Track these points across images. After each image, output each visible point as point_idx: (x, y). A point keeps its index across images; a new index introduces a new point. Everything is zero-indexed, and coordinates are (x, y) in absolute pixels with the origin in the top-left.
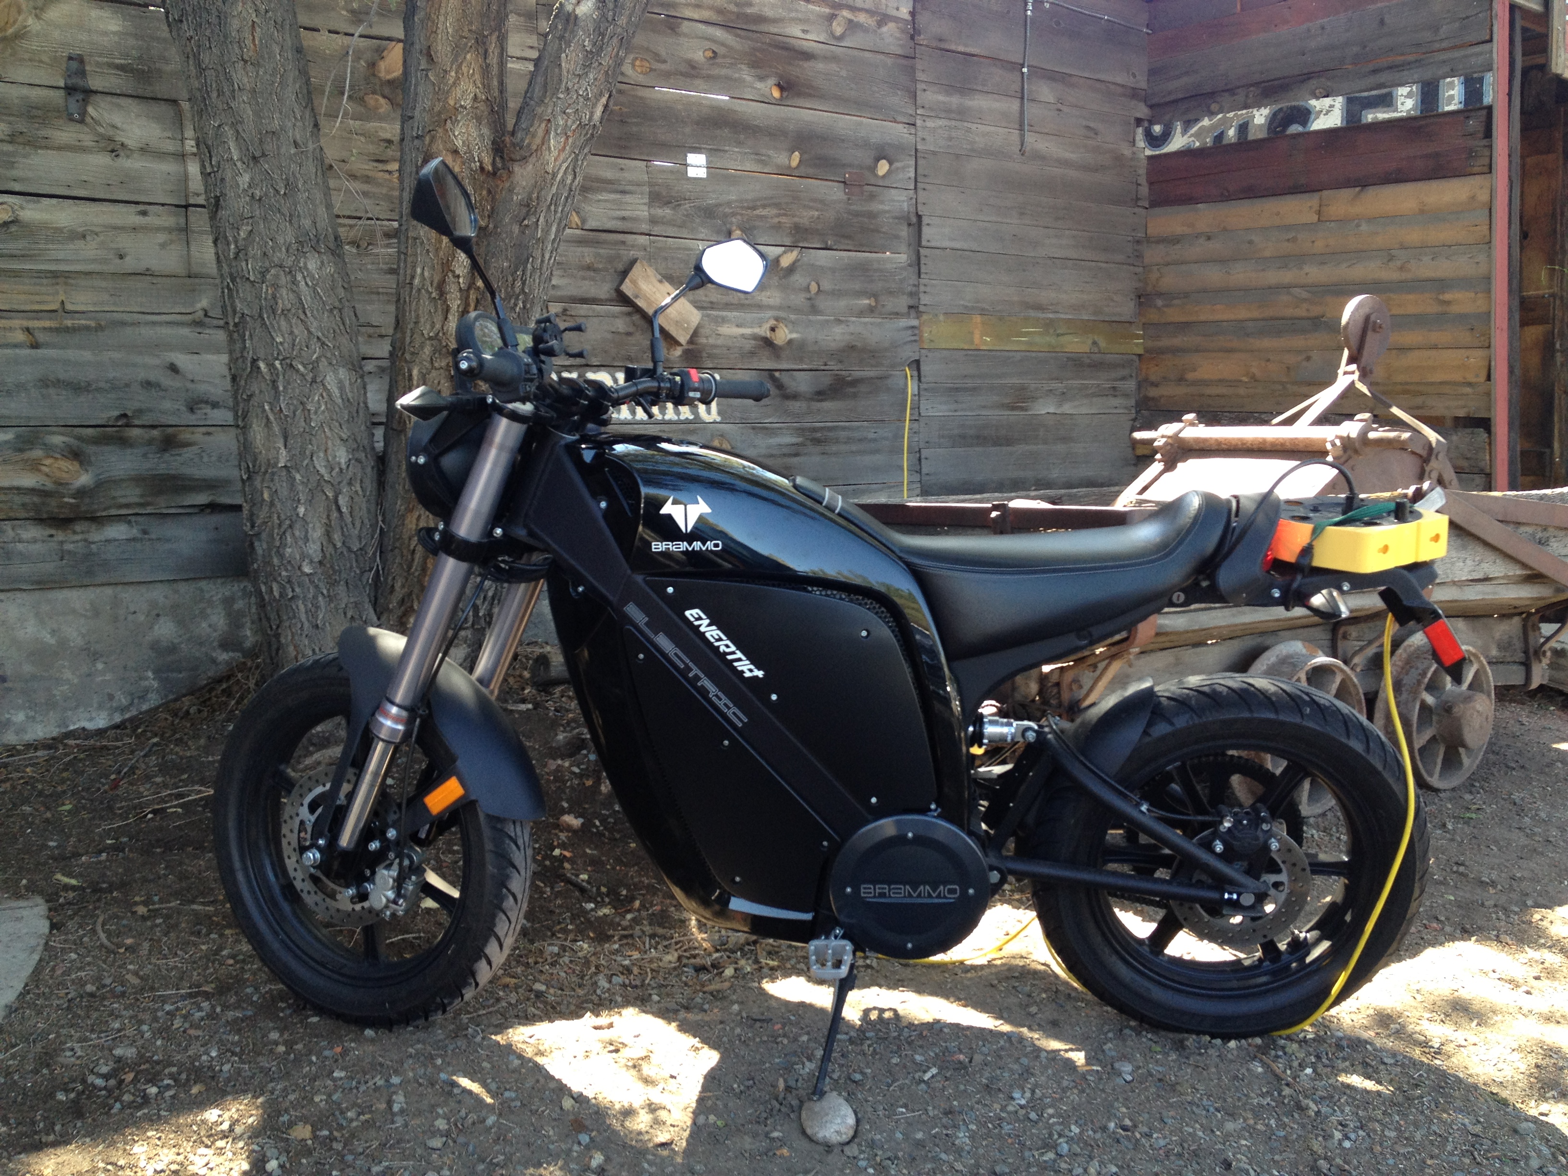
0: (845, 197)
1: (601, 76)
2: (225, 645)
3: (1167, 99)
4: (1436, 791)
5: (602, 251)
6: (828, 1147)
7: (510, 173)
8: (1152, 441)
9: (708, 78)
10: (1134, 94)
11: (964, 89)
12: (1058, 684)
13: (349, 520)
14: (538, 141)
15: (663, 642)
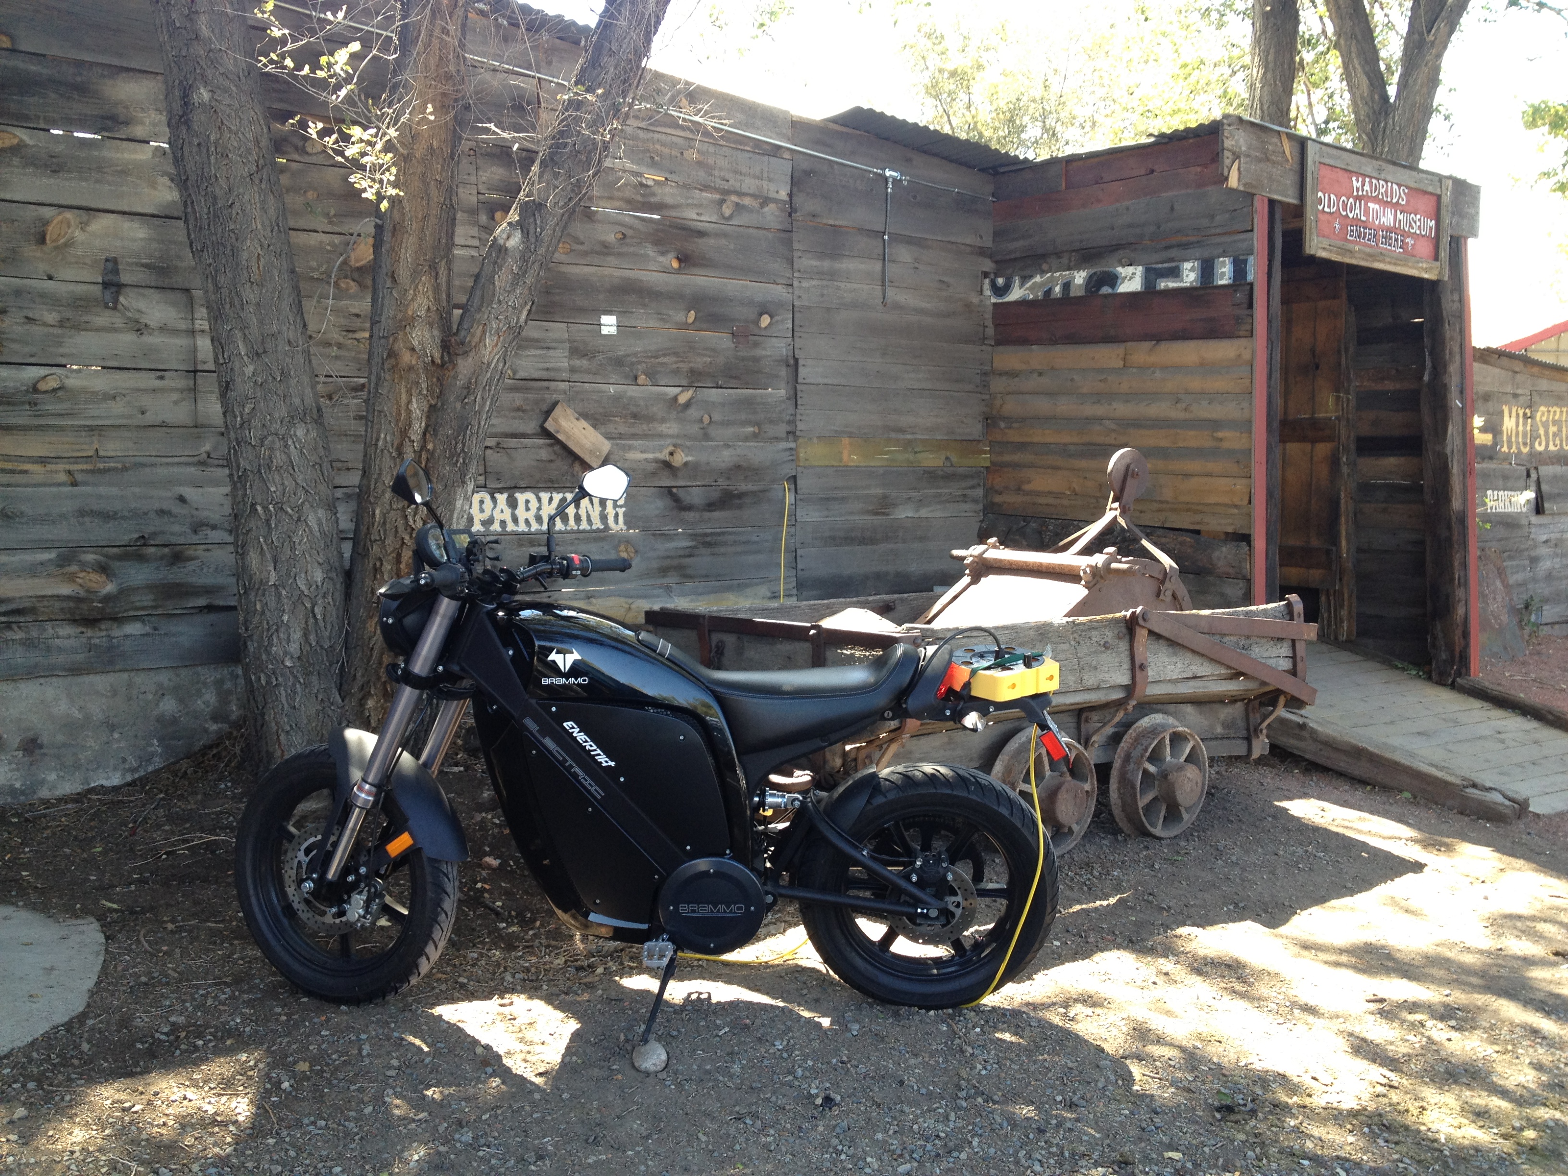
0: (733, 346)
1: (526, 291)
2: (216, 717)
3: (1008, 257)
4: (1160, 839)
5: (530, 396)
6: (647, 1074)
7: (455, 365)
8: (963, 558)
9: (620, 255)
10: (982, 252)
11: (835, 255)
12: (855, 760)
13: (322, 624)
14: (476, 339)
15: (549, 743)
